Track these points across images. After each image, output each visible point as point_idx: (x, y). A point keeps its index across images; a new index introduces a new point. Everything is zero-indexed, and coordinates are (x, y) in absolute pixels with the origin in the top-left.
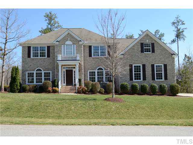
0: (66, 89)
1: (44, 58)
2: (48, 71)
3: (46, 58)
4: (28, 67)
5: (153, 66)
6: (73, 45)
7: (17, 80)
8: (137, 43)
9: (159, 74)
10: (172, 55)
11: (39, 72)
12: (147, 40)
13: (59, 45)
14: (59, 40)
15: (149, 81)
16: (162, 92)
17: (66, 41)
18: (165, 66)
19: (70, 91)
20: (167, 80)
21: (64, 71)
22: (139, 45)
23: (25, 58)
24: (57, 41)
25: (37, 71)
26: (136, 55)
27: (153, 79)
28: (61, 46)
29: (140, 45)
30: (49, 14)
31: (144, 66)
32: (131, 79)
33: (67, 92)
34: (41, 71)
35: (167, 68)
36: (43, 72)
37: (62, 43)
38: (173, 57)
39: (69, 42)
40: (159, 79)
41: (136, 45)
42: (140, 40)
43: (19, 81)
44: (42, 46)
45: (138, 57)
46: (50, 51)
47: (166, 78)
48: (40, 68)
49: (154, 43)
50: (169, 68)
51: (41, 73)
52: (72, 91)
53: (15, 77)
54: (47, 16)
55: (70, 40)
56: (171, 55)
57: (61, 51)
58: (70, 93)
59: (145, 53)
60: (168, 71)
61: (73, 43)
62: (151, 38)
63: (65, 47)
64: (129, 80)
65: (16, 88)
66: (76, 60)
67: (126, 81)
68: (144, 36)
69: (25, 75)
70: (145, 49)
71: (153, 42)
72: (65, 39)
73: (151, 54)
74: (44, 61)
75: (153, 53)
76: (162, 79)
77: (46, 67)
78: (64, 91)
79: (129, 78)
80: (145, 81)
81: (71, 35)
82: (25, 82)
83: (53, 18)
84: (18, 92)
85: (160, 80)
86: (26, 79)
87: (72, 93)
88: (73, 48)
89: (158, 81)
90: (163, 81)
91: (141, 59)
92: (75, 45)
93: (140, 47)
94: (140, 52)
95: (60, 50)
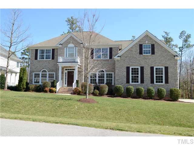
0: (64, 90)
1: (49, 60)
2: (52, 72)
3: (51, 60)
4: (35, 69)
5: (152, 68)
6: (75, 48)
7: (23, 80)
8: (135, 44)
9: (159, 77)
10: (175, 56)
11: (44, 73)
12: (147, 42)
13: (62, 47)
14: (62, 43)
15: (147, 84)
16: (159, 96)
17: (69, 44)
18: (166, 68)
19: (67, 92)
20: (168, 83)
21: (66, 73)
22: (137, 47)
23: (33, 60)
24: (60, 44)
25: (42, 72)
26: (134, 57)
27: (152, 82)
28: (64, 49)
29: (139, 46)
30: (71, 18)
31: (142, 68)
32: (128, 82)
33: (64, 92)
34: (46, 72)
35: (169, 71)
36: (48, 73)
37: (65, 46)
38: (175, 59)
39: (71, 45)
40: (159, 82)
41: (134, 46)
42: (139, 41)
43: (26, 81)
44: (47, 49)
45: (136, 59)
46: (55, 53)
47: (167, 82)
48: (45, 70)
49: (154, 45)
50: (171, 71)
51: (46, 74)
52: (69, 92)
53: (22, 77)
54: (69, 20)
55: (72, 43)
56: (173, 57)
57: (64, 53)
58: (66, 93)
59: (144, 54)
60: (169, 74)
61: (75, 45)
62: (151, 39)
63: (68, 50)
64: (126, 82)
65: (22, 87)
66: (75, 62)
67: (123, 83)
68: (144, 37)
69: (32, 75)
70: (144, 51)
71: (154, 43)
72: (67, 42)
73: (151, 56)
74: (49, 63)
75: (153, 55)
76: (162, 82)
77: (51, 69)
78: (62, 91)
79: (126, 81)
80: (143, 84)
81: (73, 38)
82: (32, 82)
83: (74, 22)
84: (24, 91)
85: (160, 84)
86: (33, 79)
87: (68, 93)
88: (74, 51)
89: (157, 85)
90: (163, 85)
91: (139, 61)
92: (77, 48)
93: (138, 48)
94: (139, 54)
95: (62, 52)
